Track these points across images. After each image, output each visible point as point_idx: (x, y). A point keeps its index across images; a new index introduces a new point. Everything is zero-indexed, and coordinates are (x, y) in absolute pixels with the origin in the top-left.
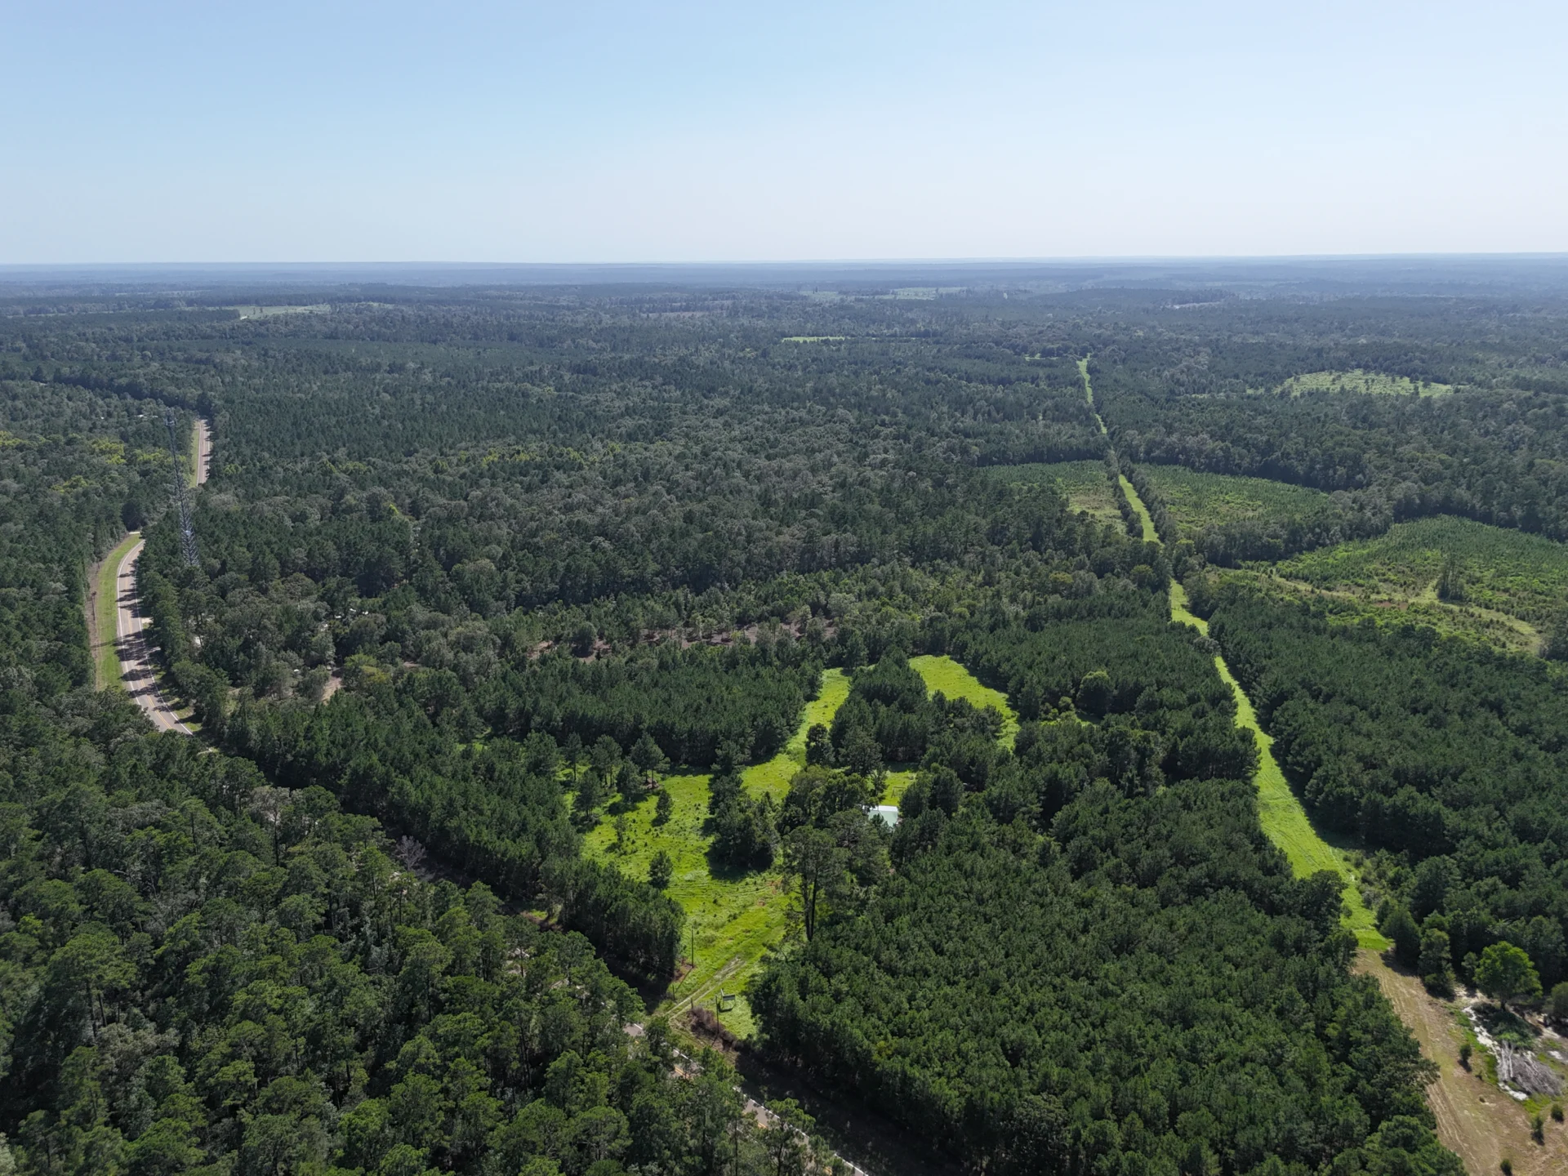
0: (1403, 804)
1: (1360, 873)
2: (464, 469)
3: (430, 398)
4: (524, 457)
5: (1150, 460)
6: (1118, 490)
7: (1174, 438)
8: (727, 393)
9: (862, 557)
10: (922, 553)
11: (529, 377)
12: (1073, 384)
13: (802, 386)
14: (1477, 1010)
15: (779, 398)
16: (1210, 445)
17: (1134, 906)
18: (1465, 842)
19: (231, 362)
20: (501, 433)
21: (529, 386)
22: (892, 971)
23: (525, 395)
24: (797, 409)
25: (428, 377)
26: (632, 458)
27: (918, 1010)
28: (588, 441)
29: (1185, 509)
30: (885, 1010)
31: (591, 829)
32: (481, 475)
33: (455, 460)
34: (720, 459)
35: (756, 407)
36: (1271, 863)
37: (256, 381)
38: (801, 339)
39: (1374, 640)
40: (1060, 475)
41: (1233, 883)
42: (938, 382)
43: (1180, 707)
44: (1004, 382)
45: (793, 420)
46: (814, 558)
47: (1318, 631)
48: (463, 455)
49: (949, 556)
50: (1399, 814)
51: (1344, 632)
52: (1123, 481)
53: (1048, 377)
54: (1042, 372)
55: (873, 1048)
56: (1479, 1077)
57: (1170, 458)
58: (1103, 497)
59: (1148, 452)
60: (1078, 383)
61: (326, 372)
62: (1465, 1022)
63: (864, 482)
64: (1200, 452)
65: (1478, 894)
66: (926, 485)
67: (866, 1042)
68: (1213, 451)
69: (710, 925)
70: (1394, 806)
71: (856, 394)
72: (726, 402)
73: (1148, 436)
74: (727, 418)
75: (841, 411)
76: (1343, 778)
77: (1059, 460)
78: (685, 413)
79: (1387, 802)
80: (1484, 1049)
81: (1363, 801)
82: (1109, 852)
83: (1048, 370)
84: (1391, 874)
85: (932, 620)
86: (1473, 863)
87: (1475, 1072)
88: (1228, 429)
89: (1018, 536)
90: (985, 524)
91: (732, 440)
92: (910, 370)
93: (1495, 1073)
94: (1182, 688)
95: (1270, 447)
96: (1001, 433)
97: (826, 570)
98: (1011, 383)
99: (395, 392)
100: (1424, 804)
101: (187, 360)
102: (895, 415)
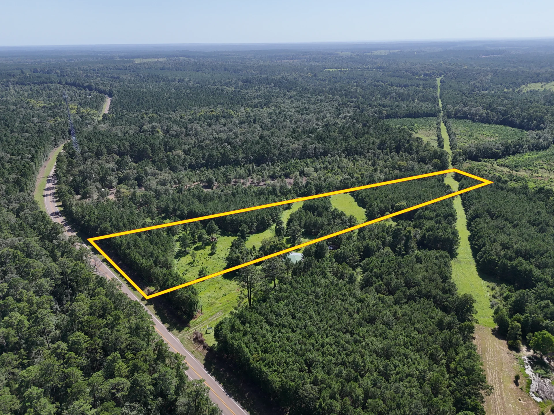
0: (516, 265)
1: (492, 293)
2: (191, 117)
3: (188, 91)
4: (213, 113)
5: (456, 117)
6: (439, 129)
7: (467, 109)
8: (296, 90)
9: (325, 153)
10: (349, 153)
11: (226, 84)
12: (432, 87)
13: (325, 88)
14: (529, 358)
15: (315, 92)
16: (481, 111)
17: (382, 303)
18: (540, 284)
19: (125, 78)
20: (209, 104)
21: (225, 87)
22: (271, 324)
23: (222, 90)
24: (320, 96)
25: (191, 84)
26: (252, 114)
27: (275, 342)
28: (239, 107)
29: (464, 137)
30: (262, 341)
31: (185, 256)
32: (195, 120)
33: (188, 114)
34: (285, 115)
35: (306, 95)
36: (447, 288)
37: (132, 85)
38: (331, 70)
39: (526, 194)
40: (417, 122)
41: (428, 296)
42: (379, 86)
43: (431, 219)
44: (405, 86)
45: (318, 100)
46: (306, 154)
47: (502, 189)
48: (192, 112)
49: (361, 154)
50: (514, 269)
51: (514, 190)
52: (442, 125)
53: (424, 84)
54: (421, 83)
55: (251, 357)
56: (522, 389)
57: (464, 117)
58: (432, 132)
59: (455, 114)
60: (435, 87)
61: (157, 82)
62: (522, 364)
63: (335, 124)
64: (476, 115)
65: (540, 307)
66: (360, 126)
67: (249, 354)
68: (482, 113)
69: (214, 297)
70: (512, 266)
71: (345, 90)
72: (295, 93)
73: (456, 108)
74: (293, 99)
75: (337, 97)
76: (492, 253)
77: (419, 117)
78: (278, 97)
79: (509, 264)
80: (527, 376)
81: (499, 263)
82: (380, 279)
83: (424, 82)
84: (505, 295)
85: (345, 179)
86: (541, 293)
87: (520, 387)
88: (490, 105)
89: (390, 147)
90: (378, 141)
91: (292, 108)
92: (369, 82)
93: (529, 388)
94: (435, 211)
95: (506, 113)
96: (398, 106)
97: (309, 158)
98: (408, 86)
99: (177, 89)
100: (526, 265)
101: (111, 77)
102: (359, 98)
